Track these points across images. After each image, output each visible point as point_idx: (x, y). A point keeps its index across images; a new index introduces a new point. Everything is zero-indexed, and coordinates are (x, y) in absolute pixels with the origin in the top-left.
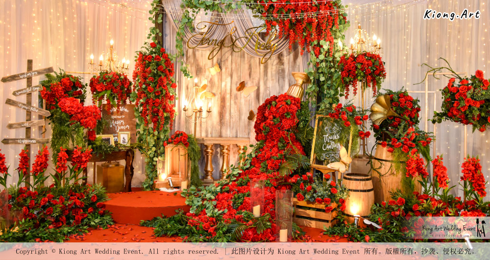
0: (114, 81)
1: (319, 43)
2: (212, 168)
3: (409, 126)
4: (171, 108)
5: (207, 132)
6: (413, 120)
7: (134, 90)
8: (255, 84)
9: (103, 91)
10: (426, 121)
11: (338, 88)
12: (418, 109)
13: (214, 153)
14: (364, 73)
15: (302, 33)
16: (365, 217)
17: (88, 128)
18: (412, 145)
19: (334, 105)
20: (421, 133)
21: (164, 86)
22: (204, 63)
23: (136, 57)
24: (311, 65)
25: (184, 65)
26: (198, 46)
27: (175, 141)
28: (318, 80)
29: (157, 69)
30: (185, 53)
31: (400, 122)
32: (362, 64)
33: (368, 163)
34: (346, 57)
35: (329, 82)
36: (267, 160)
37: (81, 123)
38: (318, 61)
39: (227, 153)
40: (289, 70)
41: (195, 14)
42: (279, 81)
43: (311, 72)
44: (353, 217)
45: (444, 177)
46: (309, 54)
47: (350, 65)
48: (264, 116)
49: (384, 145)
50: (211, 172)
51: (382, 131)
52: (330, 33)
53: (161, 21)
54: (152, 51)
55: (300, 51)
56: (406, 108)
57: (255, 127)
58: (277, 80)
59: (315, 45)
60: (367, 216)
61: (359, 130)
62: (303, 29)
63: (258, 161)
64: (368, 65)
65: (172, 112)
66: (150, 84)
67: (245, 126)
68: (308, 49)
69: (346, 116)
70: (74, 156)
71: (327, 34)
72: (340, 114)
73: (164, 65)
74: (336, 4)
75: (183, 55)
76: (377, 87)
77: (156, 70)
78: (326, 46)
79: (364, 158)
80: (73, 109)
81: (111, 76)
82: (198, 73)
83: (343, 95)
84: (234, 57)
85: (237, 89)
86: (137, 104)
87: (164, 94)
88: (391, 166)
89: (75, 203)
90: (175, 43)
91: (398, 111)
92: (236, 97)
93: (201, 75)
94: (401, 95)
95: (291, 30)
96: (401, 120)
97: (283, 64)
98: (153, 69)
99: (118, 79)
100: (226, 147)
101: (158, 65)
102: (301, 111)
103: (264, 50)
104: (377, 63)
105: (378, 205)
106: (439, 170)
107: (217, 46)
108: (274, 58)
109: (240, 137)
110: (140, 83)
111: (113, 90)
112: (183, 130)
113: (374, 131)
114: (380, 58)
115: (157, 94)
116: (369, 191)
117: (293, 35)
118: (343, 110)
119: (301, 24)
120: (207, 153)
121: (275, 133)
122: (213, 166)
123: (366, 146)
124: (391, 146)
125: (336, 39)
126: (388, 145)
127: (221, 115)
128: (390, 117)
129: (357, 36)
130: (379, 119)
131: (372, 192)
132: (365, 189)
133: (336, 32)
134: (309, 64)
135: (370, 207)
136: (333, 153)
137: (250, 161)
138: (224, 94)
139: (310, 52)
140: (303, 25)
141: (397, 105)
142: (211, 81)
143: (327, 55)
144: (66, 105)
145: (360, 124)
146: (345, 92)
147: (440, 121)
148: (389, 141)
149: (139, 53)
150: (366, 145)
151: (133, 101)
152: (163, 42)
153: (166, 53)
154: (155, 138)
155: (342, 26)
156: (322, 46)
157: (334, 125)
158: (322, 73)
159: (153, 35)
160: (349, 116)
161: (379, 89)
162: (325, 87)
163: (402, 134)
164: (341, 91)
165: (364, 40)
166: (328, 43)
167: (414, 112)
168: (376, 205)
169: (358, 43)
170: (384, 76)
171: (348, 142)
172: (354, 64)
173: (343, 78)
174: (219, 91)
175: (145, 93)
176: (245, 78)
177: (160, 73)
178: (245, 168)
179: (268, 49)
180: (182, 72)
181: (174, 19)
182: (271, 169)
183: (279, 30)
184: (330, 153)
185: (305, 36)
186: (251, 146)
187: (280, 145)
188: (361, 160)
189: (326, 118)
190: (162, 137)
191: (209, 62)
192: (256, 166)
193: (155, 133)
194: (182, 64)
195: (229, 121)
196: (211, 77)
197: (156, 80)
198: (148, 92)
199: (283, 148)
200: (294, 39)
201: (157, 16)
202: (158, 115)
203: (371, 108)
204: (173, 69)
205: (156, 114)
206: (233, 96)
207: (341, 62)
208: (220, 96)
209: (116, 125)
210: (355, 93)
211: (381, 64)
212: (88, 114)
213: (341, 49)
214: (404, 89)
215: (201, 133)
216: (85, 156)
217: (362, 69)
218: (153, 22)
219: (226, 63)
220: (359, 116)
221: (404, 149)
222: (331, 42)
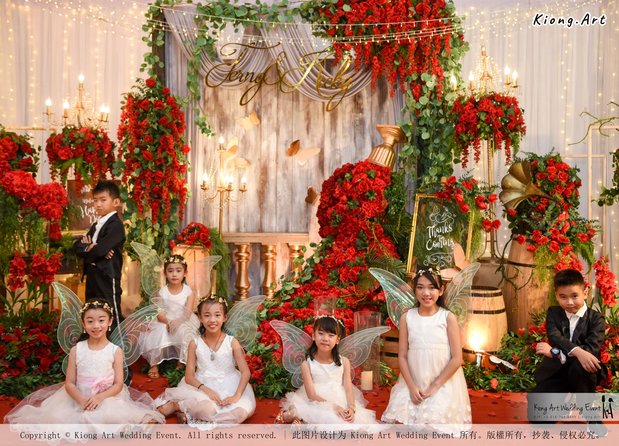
0: (88, 142)
1: (419, 77)
2: (248, 284)
3: (562, 211)
4: (181, 186)
5: (238, 223)
6: (569, 201)
7: (119, 156)
8: (316, 143)
9: (69, 158)
10: (590, 203)
11: (450, 150)
12: (578, 184)
13: (250, 258)
14: (490, 127)
15: (393, 62)
16: (492, 353)
17: (50, 220)
18: (564, 240)
19: (444, 179)
20: (581, 221)
21: (169, 150)
22: (232, 110)
23: (123, 103)
24: (407, 114)
25: (201, 115)
26: (224, 84)
27: (188, 239)
28: (419, 137)
29: (157, 122)
30: (201, 94)
31: (548, 204)
32: (487, 113)
33: (499, 270)
34: (462, 102)
35: (437, 141)
36: (339, 266)
37: (39, 212)
38: (419, 107)
39: (273, 258)
40: (371, 120)
41: (217, 30)
42: (355, 138)
43: (407, 125)
44: (474, 353)
45: (610, 288)
46: (404, 95)
47: (469, 114)
48: (332, 196)
49: (520, 241)
50: (246, 289)
51: (521, 218)
52: (437, 61)
53: (162, 42)
54: (148, 93)
55: (389, 90)
56: (558, 182)
57: (318, 215)
58: (353, 137)
59: (413, 81)
60: (496, 352)
61: (483, 218)
62: (395, 56)
63: (324, 269)
64: (497, 114)
65: (182, 192)
66: (147, 147)
67: (301, 214)
68: (403, 87)
69: (462, 196)
70: (35, 265)
71: (432, 64)
72: (453, 192)
73: (169, 116)
74: (447, 14)
75: (199, 98)
76: (511, 148)
77: (157, 124)
78: (431, 82)
79: (493, 263)
80: (25, 190)
81: (82, 135)
82: (222, 127)
83: (459, 161)
84: (281, 100)
85: (287, 153)
86: (124, 179)
87: (169, 164)
88: (532, 273)
89: (39, 339)
90: (186, 79)
91: (546, 187)
92: (286, 166)
93: (228, 130)
94: (550, 161)
95: (375, 57)
96: (550, 201)
97: (361, 111)
98: (152, 122)
99: (94, 139)
100: (271, 248)
101: (159, 115)
102: (392, 189)
103: (331, 89)
104: (511, 112)
105: (513, 335)
106: (602, 278)
107: (253, 84)
108: (348, 101)
109: (292, 232)
110: (130, 145)
111: (87, 156)
112: (200, 220)
113: (508, 219)
114: (516, 103)
115: (158, 163)
116: (498, 312)
117: (378, 65)
118: (458, 186)
119: (391, 48)
120: (240, 257)
121: (350, 225)
122: (250, 280)
123: (495, 243)
124: (533, 242)
125: (448, 70)
126: (527, 240)
127: (262, 195)
128: (534, 196)
129: (479, 68)
130: (514, 200)
131: (503, 315)
132: (492, 309)
133: (447, 59)
134: (404, 111)
135: (501, 337)
136: (443, 255)
137: (311, 270)
138: (266, 161)
139: (406, 91)
140: (394, 49)
141: (543, 177)
142: (245, 141)
143: (432, 97)
144: (14, 183)
145: (485, 208)
146: (462, 156)
147: (611, 203)
148: (529, 235)
149: (127, 96)
150: (496, 241)
151: (118, 175)
152: (165, 77)
153: (171, 96)
154: (156, 234)
155: (456, 49)
156: (424, 83)
157: (444, 211)
158: (425, 125)
159: (151, 66)
160: (466, 196)
161: (516, 151)
162: (430, 148)
163: (549, 223)
164: (455, 154)
165: (491, 73)
166: (434, 77)
167: (571, 188)
168: (510, 335)
169: (481, 79)
170: (523, 130)
171: (466, 236)
172: (475, 112)
173: (458, 135)
174: (258, 157)
175: (137, 161)
176: (301, 134)
177: (162, 129)
178: (303, 281)
179: (337, 88)
180: (198, 126)
181: (184, 39)
182: (345, 281)
183: (355, 57)
184: (438, 255)
185: (397, 66)
186: (313, 245)
187: (358, 242)
188: (488, 266)
189: (432, 199)
190: (167, 232)
191: (241, 109)
192: (321, 276)
193: (154, 226)
194: (198, 114)
195: (274, 206)
196: (244, 132)
197: (156, 141)
198: (144, 159)
199: (363, 248)
200: (380, 71)
201: (155, 34)
202: (160, 198)
203: (502, 183)
204: (183, 122)
205: (156, 196)
206: (280, 165)
207: (454, 110)
208: (258, 164)
209: (91, 214)
210: (477, 159)
211: (518, 112)
212: (48, 197)
213: (455, 88)
214: (555, 151)
215: (228, 225)
216: (51, 265)
217: (488, 122)
218: (149, 45)
219: (269, 109)
220: (483, 195)
221: (553, 247)
222: (438, 77)
